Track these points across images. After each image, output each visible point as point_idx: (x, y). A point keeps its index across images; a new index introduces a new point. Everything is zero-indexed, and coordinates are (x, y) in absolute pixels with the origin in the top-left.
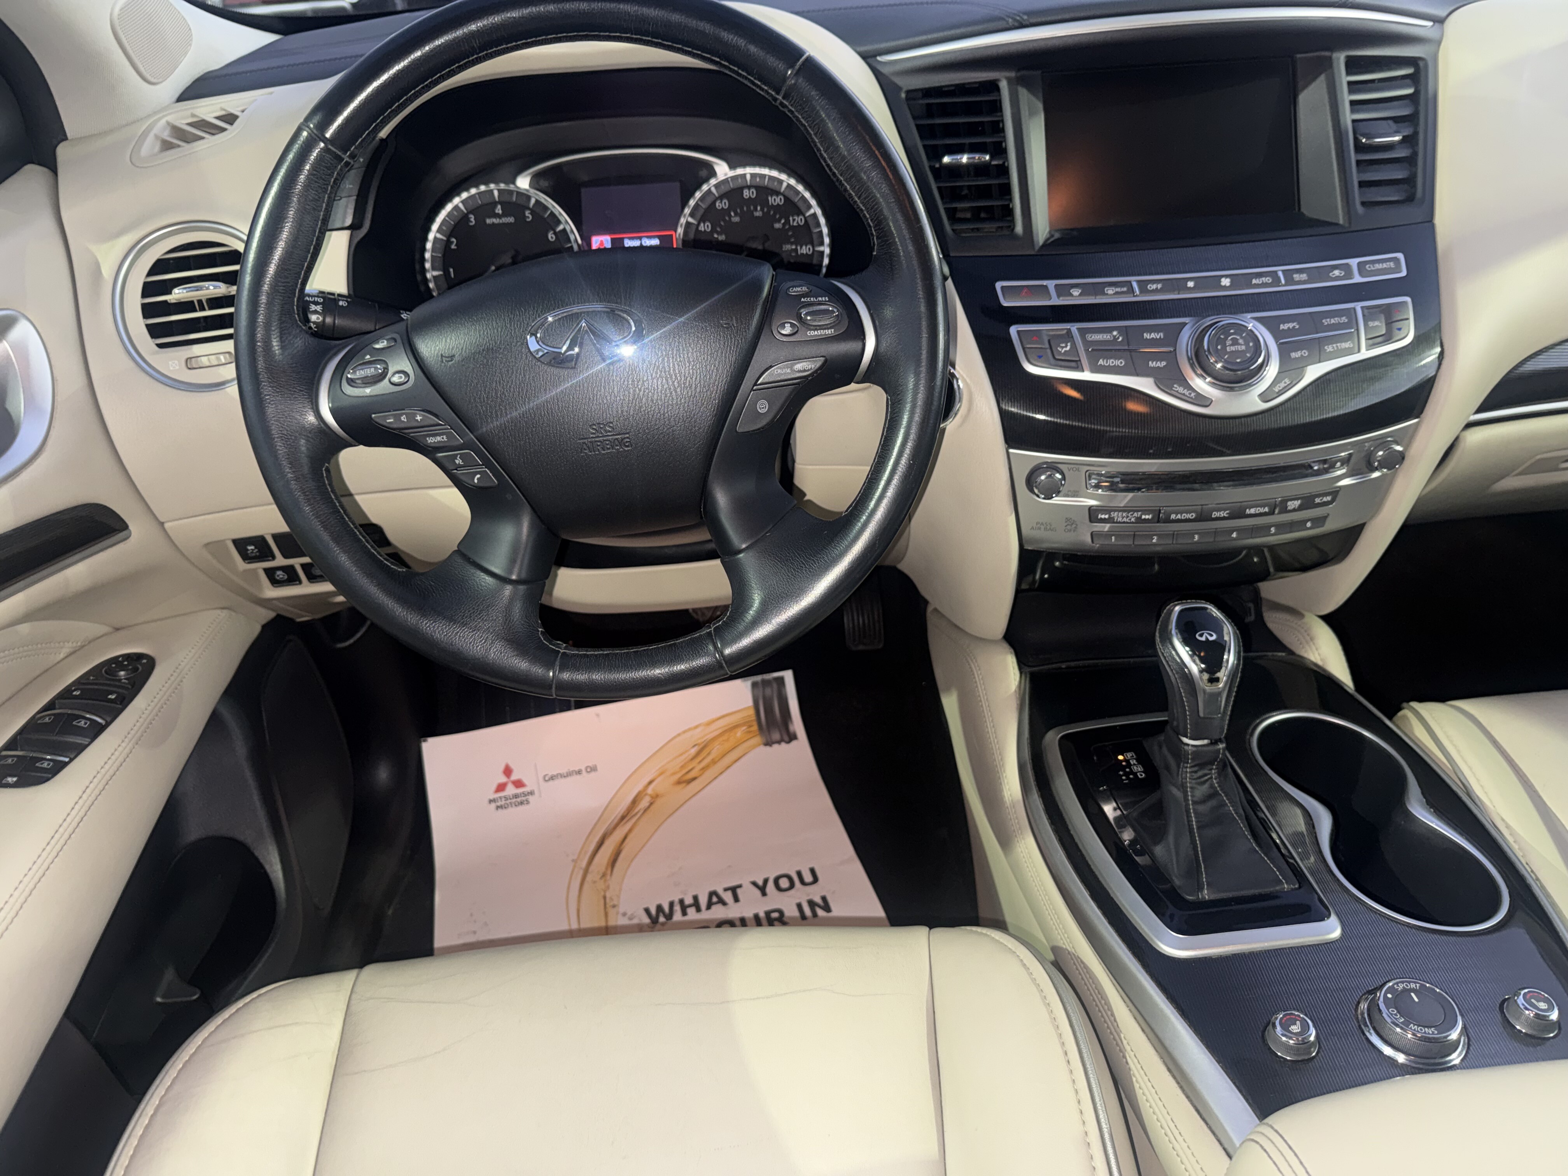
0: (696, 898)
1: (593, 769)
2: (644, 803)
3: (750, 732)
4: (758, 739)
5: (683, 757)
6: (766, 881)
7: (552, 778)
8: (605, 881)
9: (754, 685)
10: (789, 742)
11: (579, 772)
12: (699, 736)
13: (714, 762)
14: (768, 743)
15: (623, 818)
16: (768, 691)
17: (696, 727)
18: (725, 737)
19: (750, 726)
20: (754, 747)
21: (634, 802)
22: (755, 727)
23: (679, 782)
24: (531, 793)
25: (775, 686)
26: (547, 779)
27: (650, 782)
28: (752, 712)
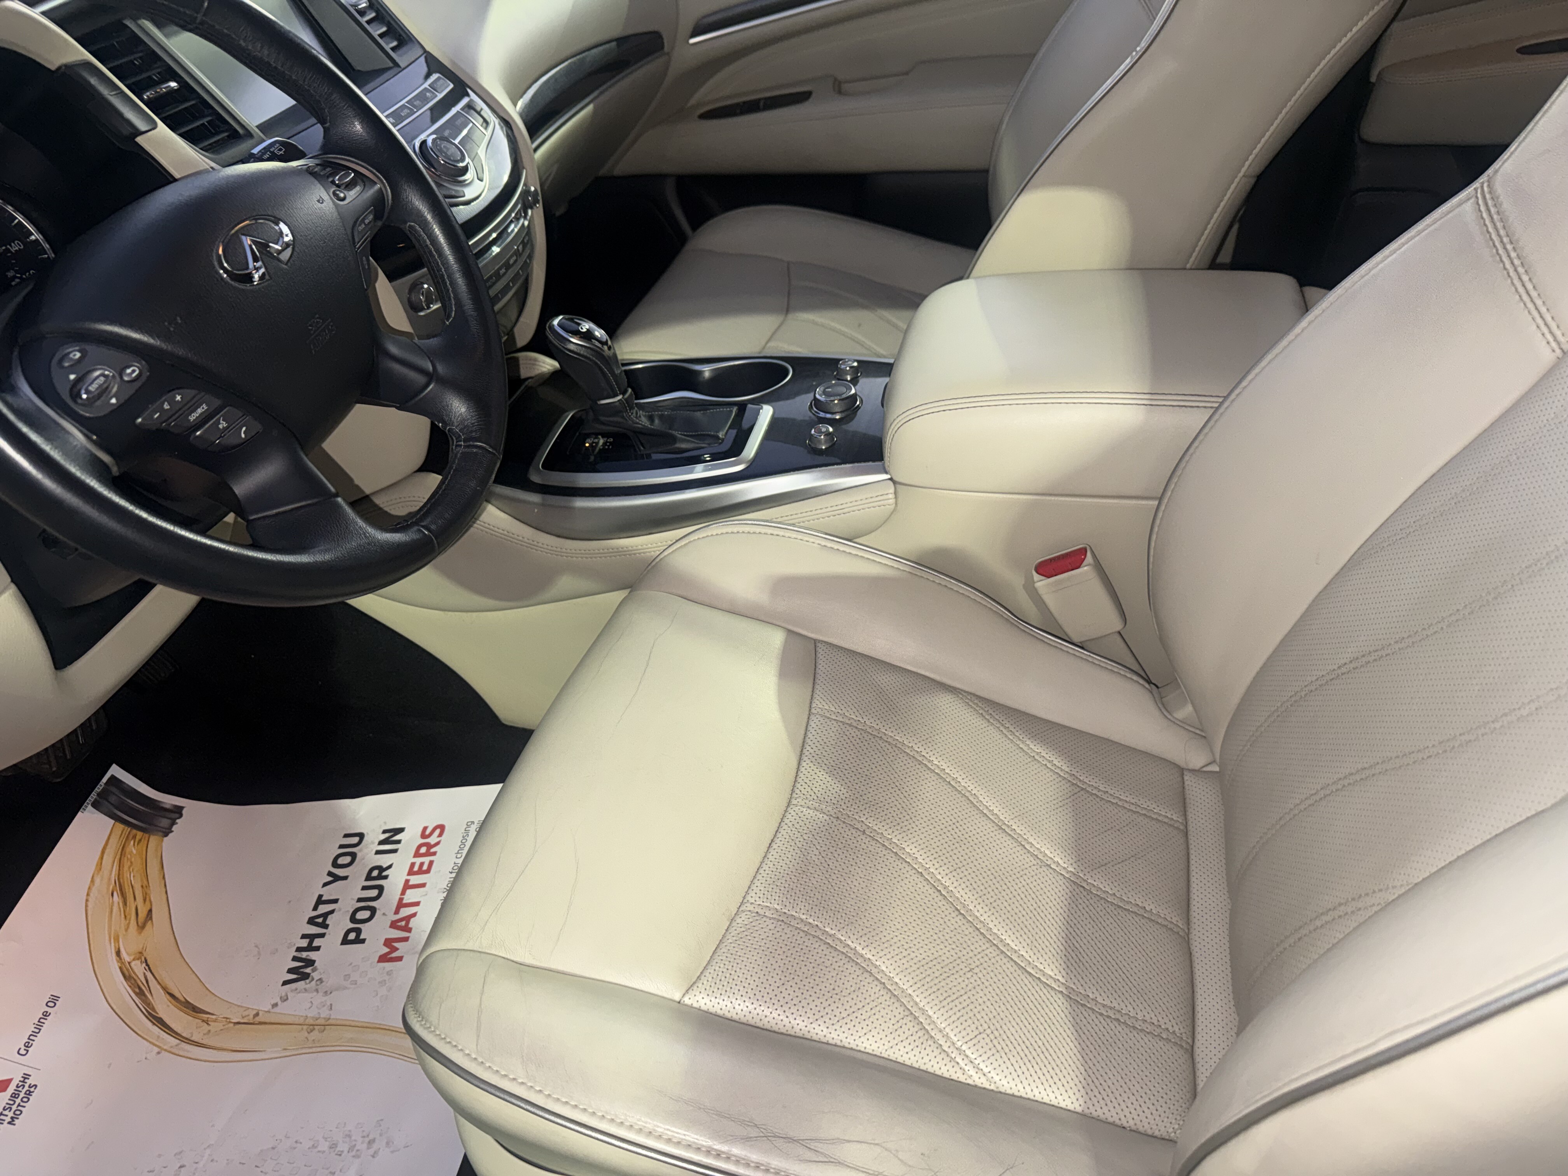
0: (304, 936)
1: (54, 1000)
2: (139, 969)
3: (140, 840)
4: (154, 840)
5: (115, 909)
6: (330, 874)
7: (27, 1046)
8: (215, 1021)
9: (95, 805)
10: (181, 816)
11: (46, 1015)
12: (104, 883)
13: (145, 887)
14: (167, 832)
15: (140, 994)
16: (113, 799)
17: (93, 881)
18: (126, 865)
19: (134, 837)
20: (159, 846)
21: (128, 977)
22: (139, 834)
23: (141, 927)
24: (26, 1077)
25: (114, 789)
26: (23, 1052)
27: (118, 953)
28: (120, 827)
